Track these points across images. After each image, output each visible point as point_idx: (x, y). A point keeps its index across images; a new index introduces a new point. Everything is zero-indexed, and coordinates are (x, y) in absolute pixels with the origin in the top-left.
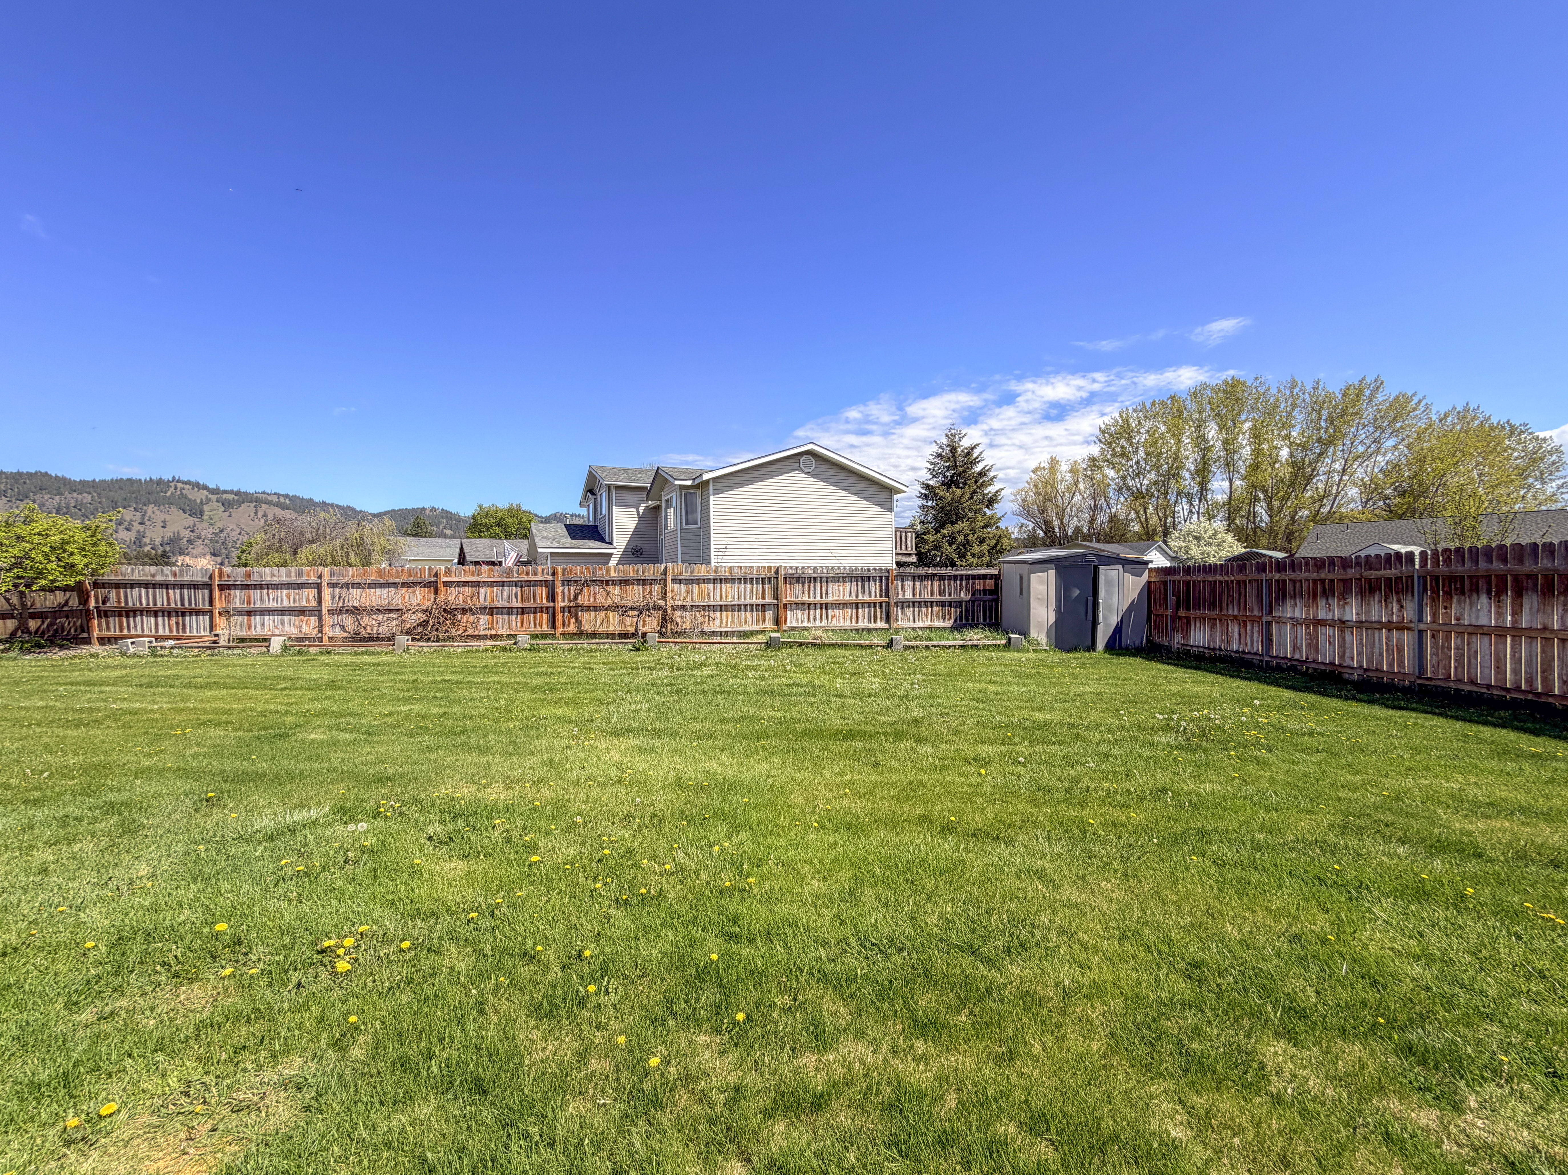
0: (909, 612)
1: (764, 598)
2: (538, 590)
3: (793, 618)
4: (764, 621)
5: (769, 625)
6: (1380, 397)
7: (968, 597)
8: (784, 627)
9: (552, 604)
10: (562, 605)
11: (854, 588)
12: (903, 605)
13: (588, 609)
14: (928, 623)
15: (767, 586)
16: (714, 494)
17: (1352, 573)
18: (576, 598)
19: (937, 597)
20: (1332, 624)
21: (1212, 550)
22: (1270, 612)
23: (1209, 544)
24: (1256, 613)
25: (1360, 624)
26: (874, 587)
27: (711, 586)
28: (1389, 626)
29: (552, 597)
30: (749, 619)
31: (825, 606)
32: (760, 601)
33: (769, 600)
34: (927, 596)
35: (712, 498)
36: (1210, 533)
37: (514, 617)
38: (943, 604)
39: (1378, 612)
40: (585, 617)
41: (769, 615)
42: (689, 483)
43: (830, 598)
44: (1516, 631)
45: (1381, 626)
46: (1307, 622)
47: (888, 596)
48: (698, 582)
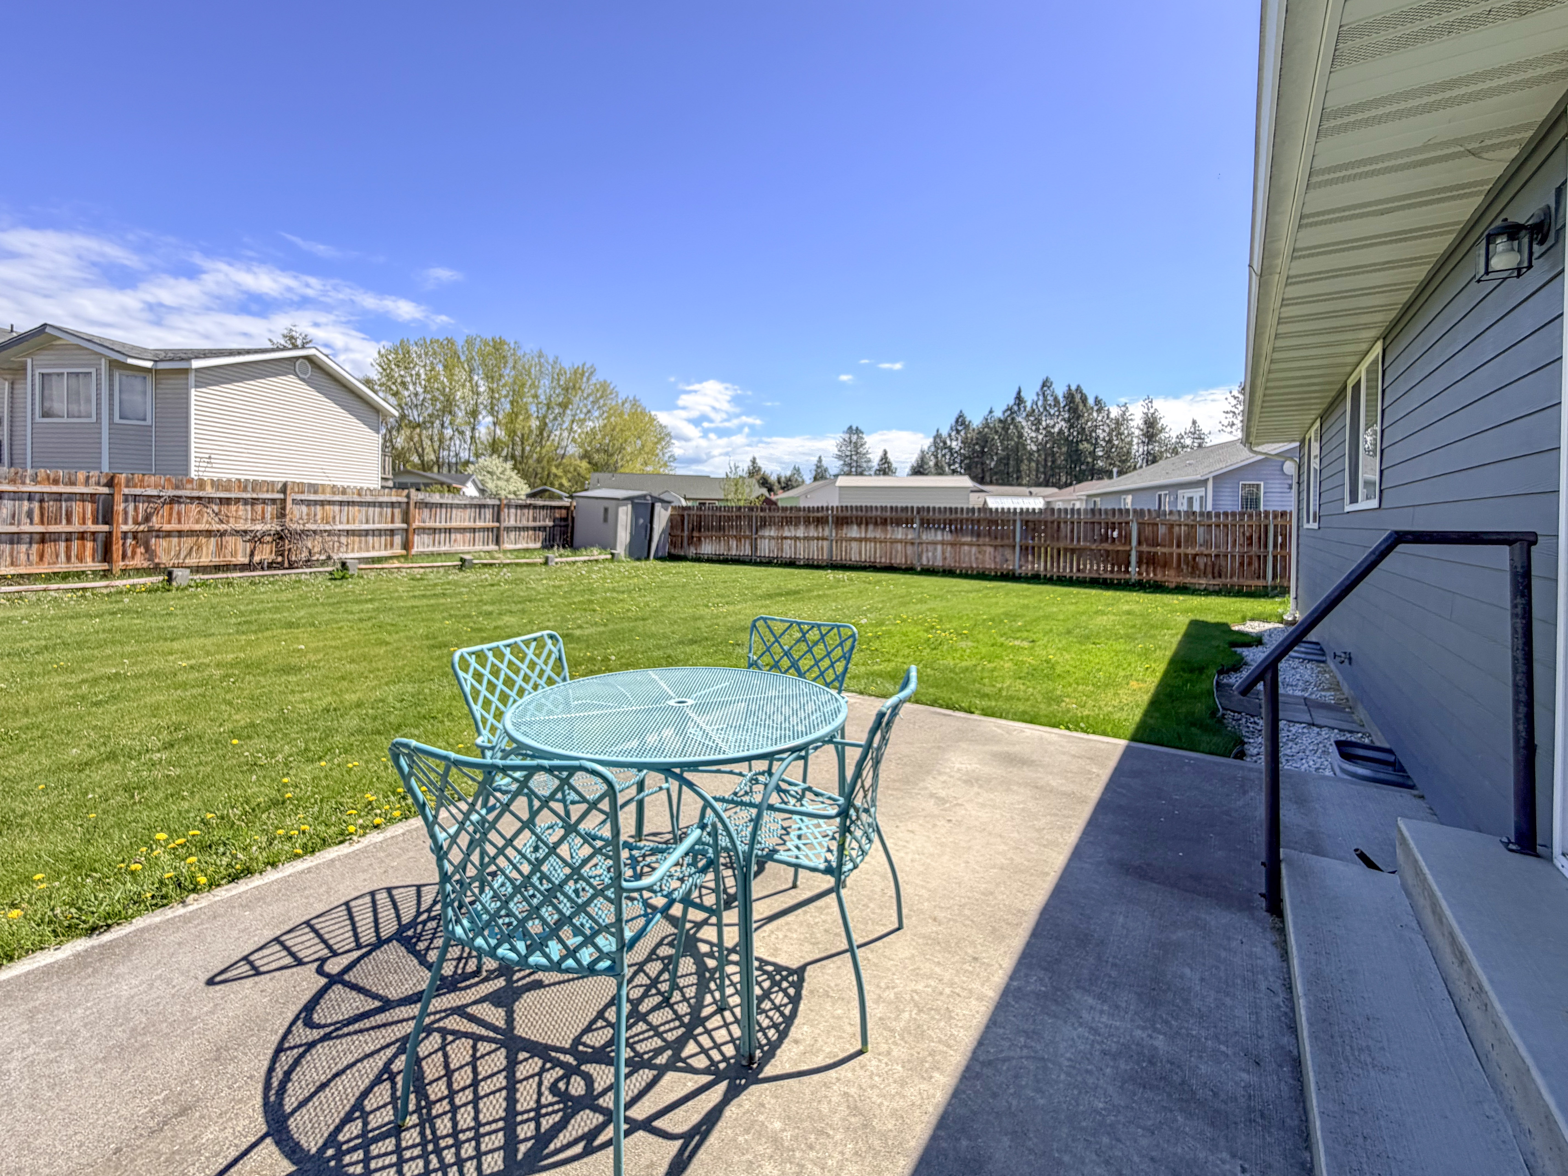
0: (512, 535)
1: (392, 522)
2: (77, 507)
3: (421, 543)
4: (392, 545)
5: (398, 551)
6: (593, 380)
7: (551, 524)
8: (415, 550)
9: (106, 528)
10: (125, 528)
11: (473, 515)
12: (508, 529)
13: (169, 534)
14: (525, 546)
15: (397, 511)
16: (196, 387)
17: (801, 513)
18: (147, 519)
19: (531, 524)
20: (791, 538)
22: (756, 533)
24: (747, 533)
25: (805, 538)
26: (488, 513)
27: (337, 508)
28: (818, 539)
29: (107, 517)
30: (377, 545)
31: (449, 531)
32: (390, 526)
33: (399, 525)
34: (525, 523)
35: (193, 392)
37: (23, 548)
38: (534, 529)
39: (813, 533)
40: (160, 546)
41: (398, 539)
42: (149, 364)
43: (454, 524)
44: (866, 539)
45: (813, 538)
46: (777, 538)
47: (498, 521)
48: (322, 503)
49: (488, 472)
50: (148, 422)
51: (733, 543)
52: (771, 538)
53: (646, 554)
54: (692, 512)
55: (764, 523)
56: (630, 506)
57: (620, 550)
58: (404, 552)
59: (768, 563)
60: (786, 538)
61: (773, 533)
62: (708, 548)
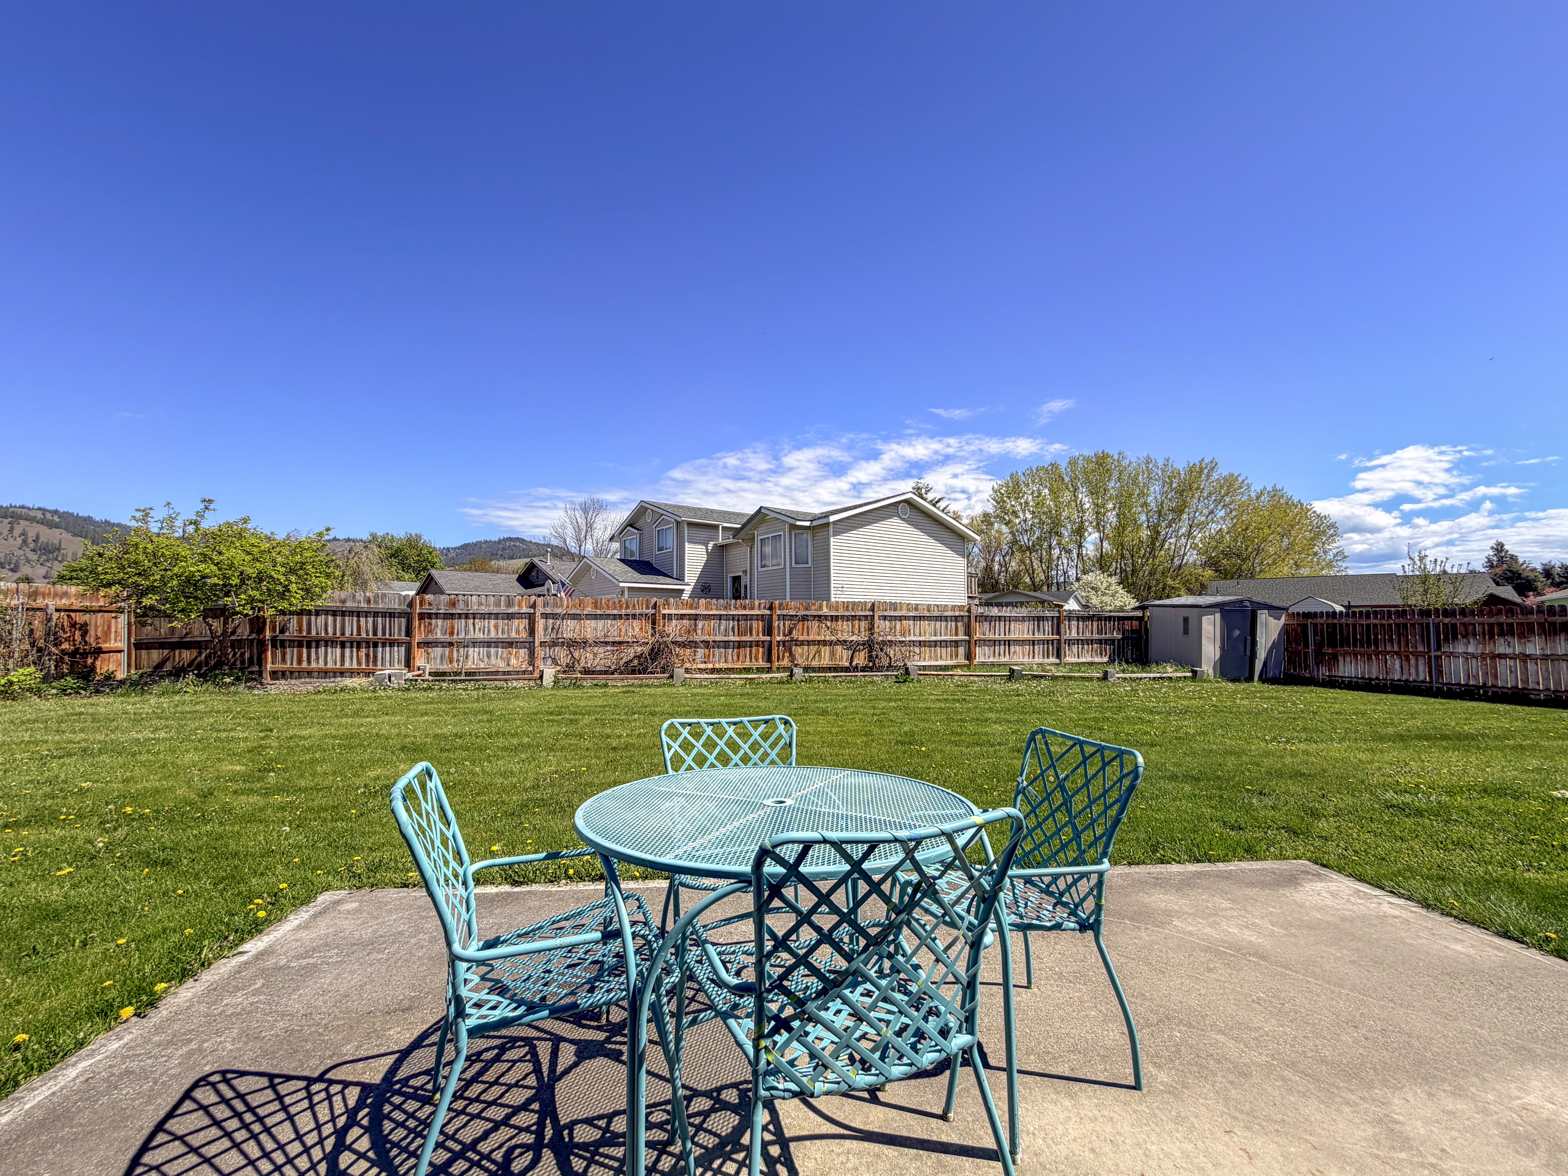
0: (1075, 648)
1: (957, 635)
2: (755, 624)
3: (982, 655)
4: (957, 656)
5: (962, 660)
6: (1216, 476)
7: (1120, 636)
8: (976, 662)
9: (768, 638)
10: (778, 639)
11: (1031, 627)
12: (1070, 642)
13: (802, 643)
14: (1089, 659)
15: (960, 624)
16: (833, 535)
17: (1534, 618)
18: (790, 632)
19: (1096, 636)
20: (1513, 657)
21: (1106, 599)
22: (1439, 648)
23: (1104, 594)
24: (1420, 648)
25: (1545, 657)
26: (1048, 626)
27: (911, 622)
29: (769, 631)
30: (944, 655)
31: (1008, 643)
32: (954, 638)
33: (961, 637)
34: (1088, 635)
35: (832, 539)
36: (1105, 585)
37: (730, 651)
38: (1100, 642)
41: (961, 650)
42: (808, 524)
43: (1012, 636)
46: (1483, 657)
47: (1059, 633)
48: (901, 618)
49: (1093, 588)
50: (809, 565)
51: (1396, 664)
52: (1467, 656)
53: (1247, 674)
54: (1319, 621)
55: (1452, 634)
56: (1218, 615)
57: (1207, 668)
58: (967, 662)
59: (1468, 693)
60: (1501, 656)
61: (1471, 649)
62: (1348, 669)
